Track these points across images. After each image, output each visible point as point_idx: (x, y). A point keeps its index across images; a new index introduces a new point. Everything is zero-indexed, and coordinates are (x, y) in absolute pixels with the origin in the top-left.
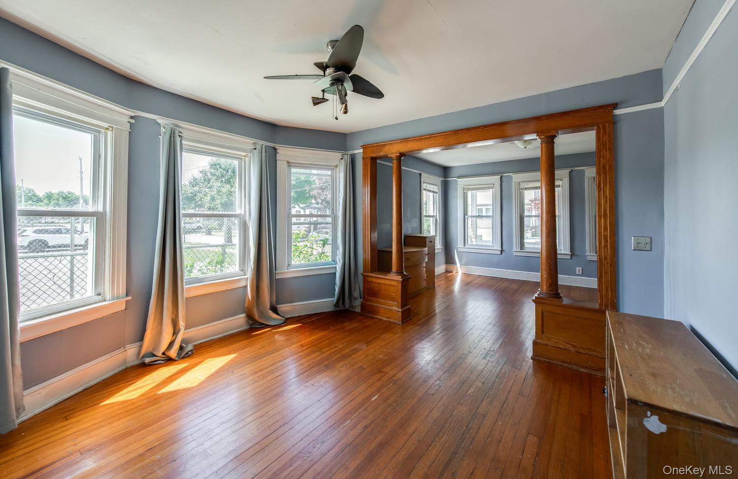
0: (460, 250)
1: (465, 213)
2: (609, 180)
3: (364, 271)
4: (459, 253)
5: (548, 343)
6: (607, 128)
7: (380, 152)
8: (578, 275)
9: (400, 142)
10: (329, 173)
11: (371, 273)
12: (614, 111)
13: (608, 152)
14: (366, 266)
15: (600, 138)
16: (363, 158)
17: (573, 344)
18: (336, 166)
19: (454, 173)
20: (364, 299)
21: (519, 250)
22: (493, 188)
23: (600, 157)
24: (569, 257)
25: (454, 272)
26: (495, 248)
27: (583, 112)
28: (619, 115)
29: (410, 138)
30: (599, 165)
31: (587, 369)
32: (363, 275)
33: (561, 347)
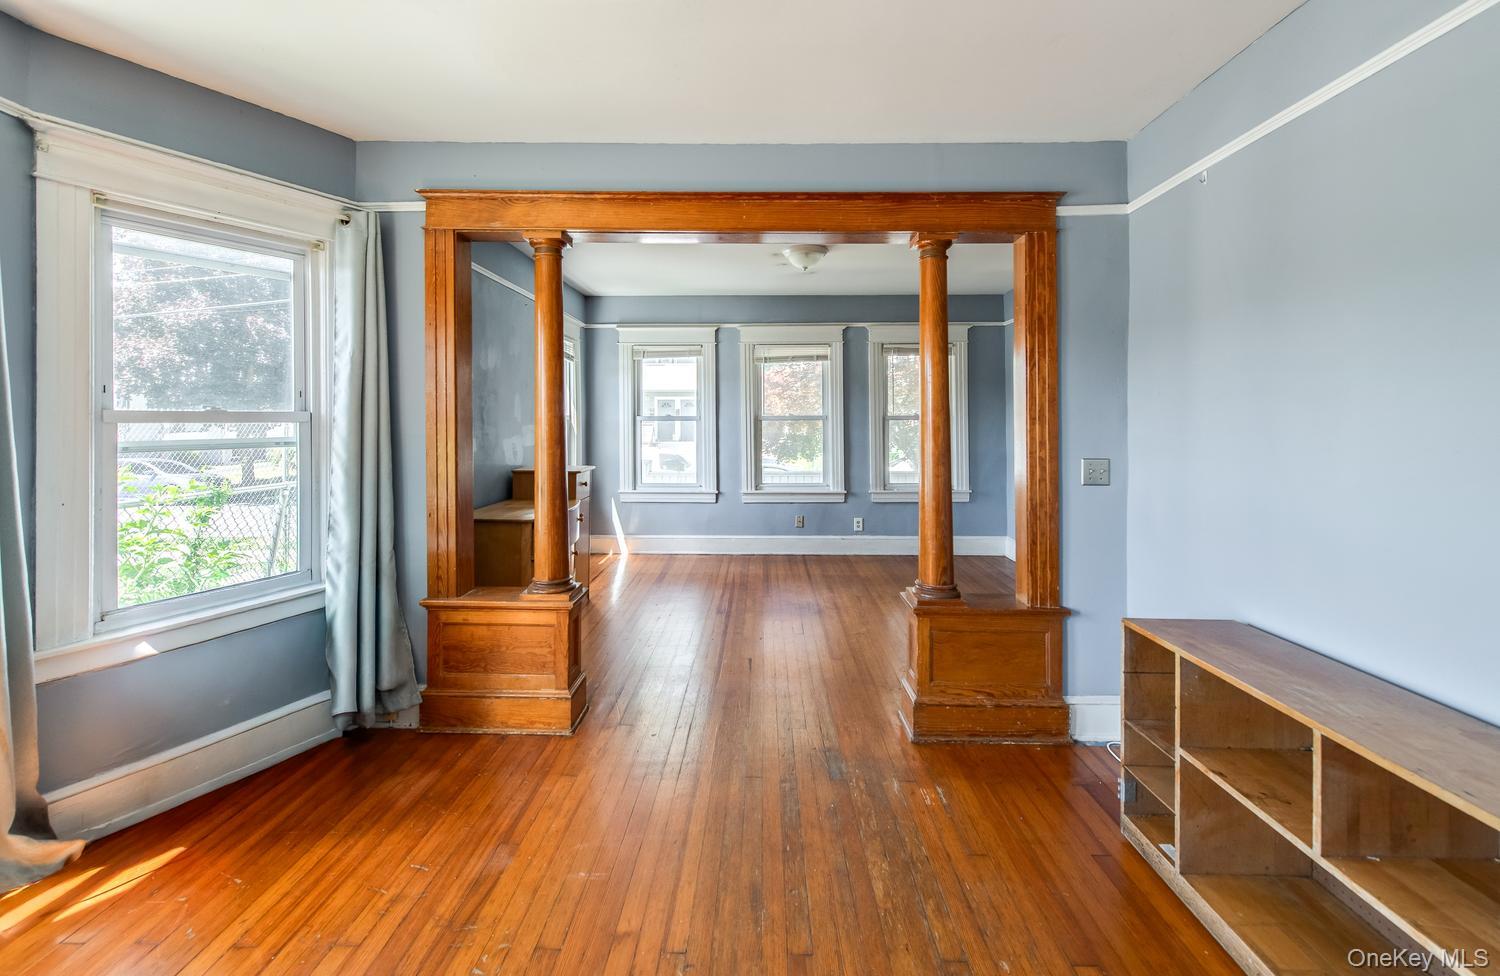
0: (623, 498)
1: (636, 411)
2: (1049, 345)
3: (433, 592)
4: (621, 506)
5: (941, 699)
6: (1046, 240)
7: (494, 220)
8: (857, 533)
9: (565, 200)
10: (286, 264)
11: (459, 594)
12: (1058, 208)
13: (1047, 289)
14: (439, 578)
15: (1034, 260)
16: (426, 230)
17: (988, 691)
18: (318, 245)
19: (608, 312)
20: (432, 682)
21: (754, 491)
22: (699, 353)
23: (1034, 299)
24: (841, 499)
25: (611, 553)
26: (703, 490)
27: (1005, 200)
28: (1063, 217)
29: (599, 193)
30: (1032, 315)
31: (1015, 739)
32: (427, 607)
33: (967, 703)
